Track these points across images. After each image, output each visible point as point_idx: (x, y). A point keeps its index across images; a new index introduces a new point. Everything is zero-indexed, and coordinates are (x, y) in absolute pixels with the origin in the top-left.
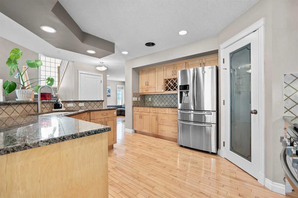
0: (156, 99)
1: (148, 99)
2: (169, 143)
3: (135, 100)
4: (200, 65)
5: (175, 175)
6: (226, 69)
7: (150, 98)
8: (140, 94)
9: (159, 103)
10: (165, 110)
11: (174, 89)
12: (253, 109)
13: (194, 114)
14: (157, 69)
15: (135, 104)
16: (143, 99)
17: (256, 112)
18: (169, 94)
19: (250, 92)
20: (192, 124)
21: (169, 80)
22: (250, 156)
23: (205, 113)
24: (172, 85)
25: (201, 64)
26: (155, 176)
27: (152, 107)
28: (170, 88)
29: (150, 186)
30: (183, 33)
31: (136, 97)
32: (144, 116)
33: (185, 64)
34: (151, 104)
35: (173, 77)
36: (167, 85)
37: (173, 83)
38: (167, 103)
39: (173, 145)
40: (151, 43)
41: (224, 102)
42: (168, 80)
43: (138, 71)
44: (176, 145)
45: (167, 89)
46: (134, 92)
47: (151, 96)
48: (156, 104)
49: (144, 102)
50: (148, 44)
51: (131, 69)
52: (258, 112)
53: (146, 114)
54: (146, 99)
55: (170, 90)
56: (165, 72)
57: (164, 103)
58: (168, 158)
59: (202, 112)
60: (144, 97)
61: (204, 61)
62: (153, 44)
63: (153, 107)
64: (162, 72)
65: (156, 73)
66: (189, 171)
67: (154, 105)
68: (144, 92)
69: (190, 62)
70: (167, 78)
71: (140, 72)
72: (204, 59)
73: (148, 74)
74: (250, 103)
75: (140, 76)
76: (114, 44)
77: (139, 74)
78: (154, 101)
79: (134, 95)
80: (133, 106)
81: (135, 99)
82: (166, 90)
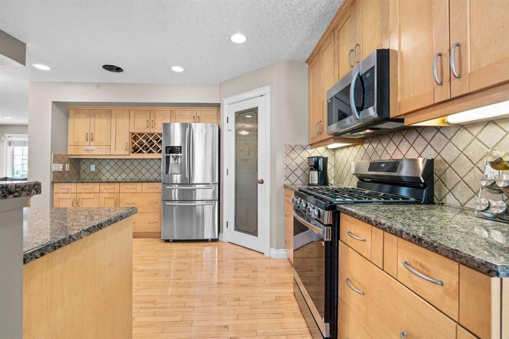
0: (108, 167)
1: (89, 167)
2: (144, 241)
3: (57, 168)
4: (193, 119)
5: (178, 278)
6: (230, 131)
7: (94, 166)
8: (71, 157)
9: (116, 175)
10: (135, 186)
11: (149, 151)
12: (259, 179)
13: (179, 189)
14: (114, 112)
15: (58, 178)
16: (75, 168)
17: (262, 182)
18: (136, 159)
19: (257, 160)
20: (177, 204)
21: (141, 135)
22: (257, 230)
23: (195, 186)
24: (146, 144)
25: (195, 117)
26: (148, 289)
27: (105, 182)
28: (141, 148)
29: (150, 302)
30: (178, 69)
31: (59, 163)
32: (83, 200)
33: (169, 112)
34: (96, 177)
35: (148, 131)
36: (136, 143)
37: (147, 140)
38: (132, 175)
39: (152, 243)
40: (115, 66)
41: (227, 172)
42: (138, 134)
43: (65, 109)
44: (158, 242)
45: (135, 150)
46: (55, 153)
47: (96, 161)
48: (107, 176)
49: (79, 173)
50: (109, 68)
51: (51, 103)
52: (264, 181)
53: (92, 196)
54: (83, 167)
55: (140, 152)
56: (132, 120)
57: (126, 175)
58: (155, 262)
59: (192, 186)
60: (78, 163)
61: (199, 114)
62: (118, 70)
63: (108, 182)
64: (127, 120)
65: (113, 120)
66: (193, 268)
67: (104, 179)
68: (82, 153)
69: (178, 111)
70: (137, 131)
71: (72, 112)
72: (199, 112)
73: (93, 120)
74: (257, 171)
75: (71, 120)
76: (24, 45)
77: (68, 116)
78: (104, 171)
79: (56, 159)
80: (53, 183)
81: (59, 167)
82: (133, 152)
